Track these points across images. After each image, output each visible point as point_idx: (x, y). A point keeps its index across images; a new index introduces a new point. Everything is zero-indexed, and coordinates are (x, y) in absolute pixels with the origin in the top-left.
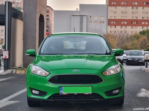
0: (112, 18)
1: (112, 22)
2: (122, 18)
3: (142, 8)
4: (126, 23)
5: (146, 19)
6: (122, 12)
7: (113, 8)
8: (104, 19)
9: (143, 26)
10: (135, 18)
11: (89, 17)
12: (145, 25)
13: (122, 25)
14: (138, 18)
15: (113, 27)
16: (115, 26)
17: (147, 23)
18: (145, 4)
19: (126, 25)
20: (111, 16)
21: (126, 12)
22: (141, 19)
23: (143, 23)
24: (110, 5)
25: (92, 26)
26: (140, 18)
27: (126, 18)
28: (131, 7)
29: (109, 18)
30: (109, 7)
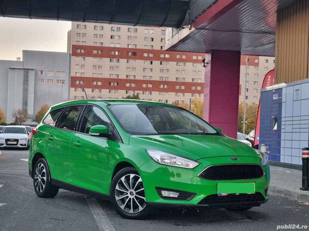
0: (78, 75)
1: (78, 82)
2: (95, 76)
3: (125, 60)
4: (100, 84)
5: (132, 78)
6: (94, 66)
7: (79, 59)
8: (65, 77)
9: (127, 89)
10: (115, 77)
11: (40, 73)
12: (130, 88)
13: (94, 88)
14: (120, 77)
15: (80, 90)
16: (83, 87)
17: (133, 85)
18: (130, 54)
19: (100, 88)
20: (76, 71)
21: (100, 67)
22: (125, 78)
23: (128, 85)
24: (74, 54)
25: (44, 87)
26: (122, 77)
27: (100, 76)
28: (108, 59)
29: (73, 75)
30: (73, 58)
